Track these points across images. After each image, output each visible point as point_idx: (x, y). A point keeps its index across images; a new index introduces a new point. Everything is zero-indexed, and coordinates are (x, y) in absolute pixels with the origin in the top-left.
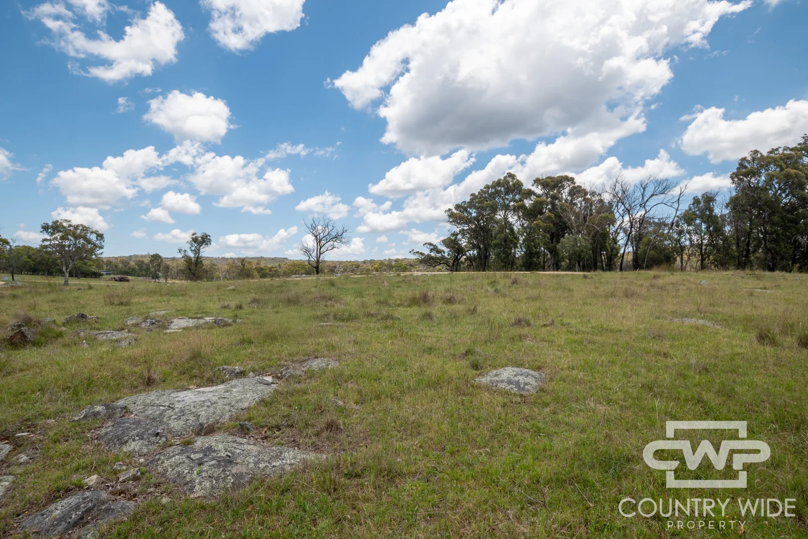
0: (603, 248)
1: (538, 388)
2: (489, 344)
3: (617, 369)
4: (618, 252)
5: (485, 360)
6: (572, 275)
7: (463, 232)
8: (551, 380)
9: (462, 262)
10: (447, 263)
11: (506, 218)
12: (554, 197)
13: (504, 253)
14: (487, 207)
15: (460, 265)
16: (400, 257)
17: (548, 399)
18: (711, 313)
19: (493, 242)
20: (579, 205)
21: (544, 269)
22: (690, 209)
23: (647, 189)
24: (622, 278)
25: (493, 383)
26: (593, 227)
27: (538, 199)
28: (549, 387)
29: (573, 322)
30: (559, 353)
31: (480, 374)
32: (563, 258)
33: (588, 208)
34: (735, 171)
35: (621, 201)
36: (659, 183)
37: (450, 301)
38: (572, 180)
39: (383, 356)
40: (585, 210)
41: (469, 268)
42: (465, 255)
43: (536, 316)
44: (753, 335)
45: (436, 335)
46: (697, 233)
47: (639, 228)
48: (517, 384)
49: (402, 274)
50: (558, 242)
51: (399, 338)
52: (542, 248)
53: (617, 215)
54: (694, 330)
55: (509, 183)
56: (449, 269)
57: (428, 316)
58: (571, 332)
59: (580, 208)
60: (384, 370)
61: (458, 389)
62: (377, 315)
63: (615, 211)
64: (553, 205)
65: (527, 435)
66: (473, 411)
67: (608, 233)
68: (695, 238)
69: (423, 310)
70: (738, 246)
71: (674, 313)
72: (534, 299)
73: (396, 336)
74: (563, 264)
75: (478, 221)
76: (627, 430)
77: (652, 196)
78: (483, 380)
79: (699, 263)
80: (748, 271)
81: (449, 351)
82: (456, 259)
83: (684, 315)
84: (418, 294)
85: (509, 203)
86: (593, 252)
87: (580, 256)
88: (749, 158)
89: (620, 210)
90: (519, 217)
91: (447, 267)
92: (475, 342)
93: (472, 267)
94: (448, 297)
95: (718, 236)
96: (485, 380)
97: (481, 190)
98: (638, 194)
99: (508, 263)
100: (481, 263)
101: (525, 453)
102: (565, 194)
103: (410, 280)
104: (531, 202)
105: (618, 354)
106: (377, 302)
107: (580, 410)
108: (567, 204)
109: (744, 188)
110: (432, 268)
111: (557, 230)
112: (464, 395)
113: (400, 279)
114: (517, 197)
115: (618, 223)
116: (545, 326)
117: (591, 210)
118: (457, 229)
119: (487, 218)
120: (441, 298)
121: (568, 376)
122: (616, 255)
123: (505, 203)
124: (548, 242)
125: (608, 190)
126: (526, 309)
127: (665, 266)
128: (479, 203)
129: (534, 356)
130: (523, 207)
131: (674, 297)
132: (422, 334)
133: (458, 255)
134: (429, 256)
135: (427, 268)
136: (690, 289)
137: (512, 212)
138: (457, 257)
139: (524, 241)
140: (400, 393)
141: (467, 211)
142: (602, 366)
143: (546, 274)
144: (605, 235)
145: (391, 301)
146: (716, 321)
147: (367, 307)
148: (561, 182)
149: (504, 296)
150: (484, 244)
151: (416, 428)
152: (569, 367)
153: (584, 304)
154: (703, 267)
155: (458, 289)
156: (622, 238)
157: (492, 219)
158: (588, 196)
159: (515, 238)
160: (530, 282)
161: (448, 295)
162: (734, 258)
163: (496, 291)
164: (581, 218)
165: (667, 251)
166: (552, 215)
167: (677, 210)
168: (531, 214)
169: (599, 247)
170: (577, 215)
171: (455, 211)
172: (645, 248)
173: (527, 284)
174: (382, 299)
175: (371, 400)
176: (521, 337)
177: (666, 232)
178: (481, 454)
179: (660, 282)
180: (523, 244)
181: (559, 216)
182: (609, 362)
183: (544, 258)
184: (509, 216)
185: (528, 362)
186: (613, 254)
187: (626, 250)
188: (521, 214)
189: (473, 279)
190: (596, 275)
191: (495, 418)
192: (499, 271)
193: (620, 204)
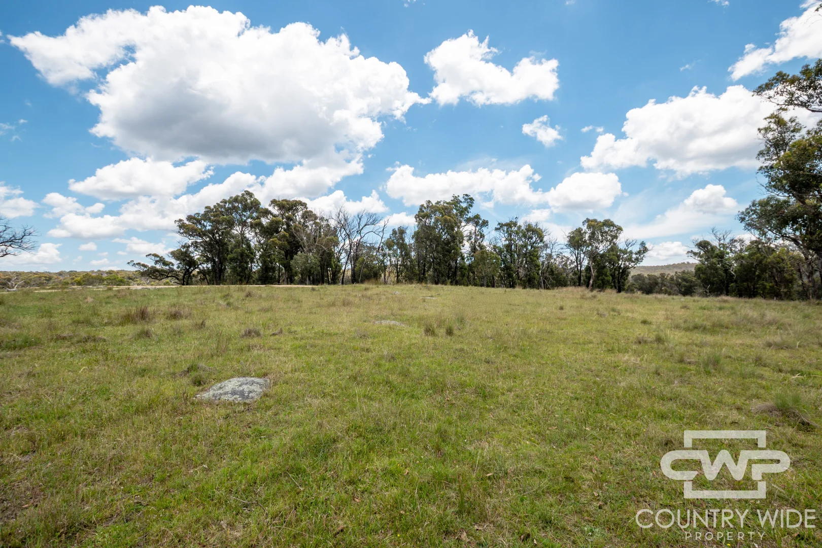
0: (329, 265)
1: (262, 394)
2: (215, 357)
3: (332, 366)
4: (340, 269)
5: (210, 374)
6: (303, 288)
7: (195, 245)
8: (275, 384)
9: (194, 275)
10: (176, 276)
11: (242, 234)
12: (289, 219)
13: (239, 267)
14: (223, 221)
15: (191, 279)
16: (115, 269)
17: (271, 402)
18: (400, 315)
19: (229, 256)
20: (310, 228)
21: (279, 282)
22: (390, 238)
23: (362, 219)
24: (342, 290)
25: (216, 397)
26: (321, 247)
27: (274, 218)
28: (272, 392)
29: (299, 329)
30: (284, 359)
31: (202, 390)
32: (296, 273)
33: (317, 230)
34: (417, 213)
35: (343, 227)
36: (370, 216)
37: (175, 316)
38: (304, 205)
39: (75, 387)
40: (316, 232)
41: (202, 281)
42: (198, 268)
43: (266, 326)
44: (422, 330)
45: (154, 354)
46: (394, 256)
47: (357, 249)
48: (242, 394)
49: (115, 288)
50: (292, 258)
51: (101, 362)
52: (277, 264)
53: (340, 239)
54: (388, 329)
55: (247, 200)
56: (178, 282)
57: (146, 334)
58: (296, 339)
59: (311, 230)
60: (74, 403)
61: (175, 409)
62: (71, 338)
63: (339, 235)
64: (288, 225)
65: (248, 441)
66: (191, 429)
67: (333, 252)
68: (393, 259)
69: (139, 328)
70: (419, 266)
71: (377, 317)
72: (266, 310)
73: (97, 361)
74: (296, 278)
75: (213, 235)
76: (336, 416)
77: (365, 225)
78: (205, 395)
79: (396, 279)
80: (424, 284)
81: (167, 370)
82: (187, 273)
83: (383, 318)
84: (134, 310)
85: (247, 219)
86: (321, 268)
87: (310, 271)
88: (425, 205)
89: (341, 235)
90: (256, 233)
91: (176, 281)
92: (200, 357)
93: (206, 281)
94: (173, 313)
95: (407, 259)
96: (206, 395)
97: (217, 204)
98: (356, 223)
99: (244, 277)
100: (216, 276)
101: (245, 459)
102: (299, 216)
103: (126, 295)
104: (268, 221)
105: (334, 353)
106: (74, 322)
107: (299, 407)
108: (301, 226)
109: (422, 226)
110: (157, 281)
111: (291, 248)
112: (182, 414)
113: (110, 293)
114: (255, 215)
115: (341, 245)
116: (274, 335)
117: (320, 232)
118: (189, 241)
119: (223, 233)
120: (164, 314)
121: (291, 378)
122: (339, 271)
123: (242, 219)
124: (283, 258)
125: (334, 217)
126: (256, 320)
127: (373, 280)
128: (215, 216)
129: (261, 364)
130: (260, 224)
131: (377, 305)
132: (136, 355)
133: (190, 268)
134: (152, 267)
135: (150, 282)
136: (387, 298)
137: (249, 228)
138: (188, 270)
139: (261, 256)
140: (96, 428)
141: (200, 224)
142: (320, 365)
143: (279, 288)
144: (331, 255)
145: (95, 320)
146: (402, 321)
147: (55, 328)
148: (295, 206)
149: (237, 309)
150: (219, 258)
151: (116, 464)
152: (292, 370)
153: (311, 313)
154: (398, 281)
155: (186, 303)
156: (343, 257)
157: (228, 233)
158: (318, 221)
159: (252, 253)
160: (264, 295)
161: (173, 310)
162: (417, 275)
163: (229, 304)
164: (312, 238)
165: (375, 269)
166: (287, 235)
167: (382, 238)
168: (269, 231)
169: (326, 264)
170: (308, 236)
171: (187, 223)
172: (360, 266)
173: (260, 297)
174: (81, 318)
175: (49, 444)
176: (249, 348)
177: (375, 254)
178: (197, 472)
179: (369, 293)
180: (259, 259)
181: (292, 235)
182: (326, 361)
183: (279, 273)
184: (247, 232)
185: (254, 371)
186: (337, 271)
187: (347, 268)
188: (258, 231)
189: (204, 292)
190: (322, 288)
191: (215, 432)
192: (234, 284)
193: (343, 230)
